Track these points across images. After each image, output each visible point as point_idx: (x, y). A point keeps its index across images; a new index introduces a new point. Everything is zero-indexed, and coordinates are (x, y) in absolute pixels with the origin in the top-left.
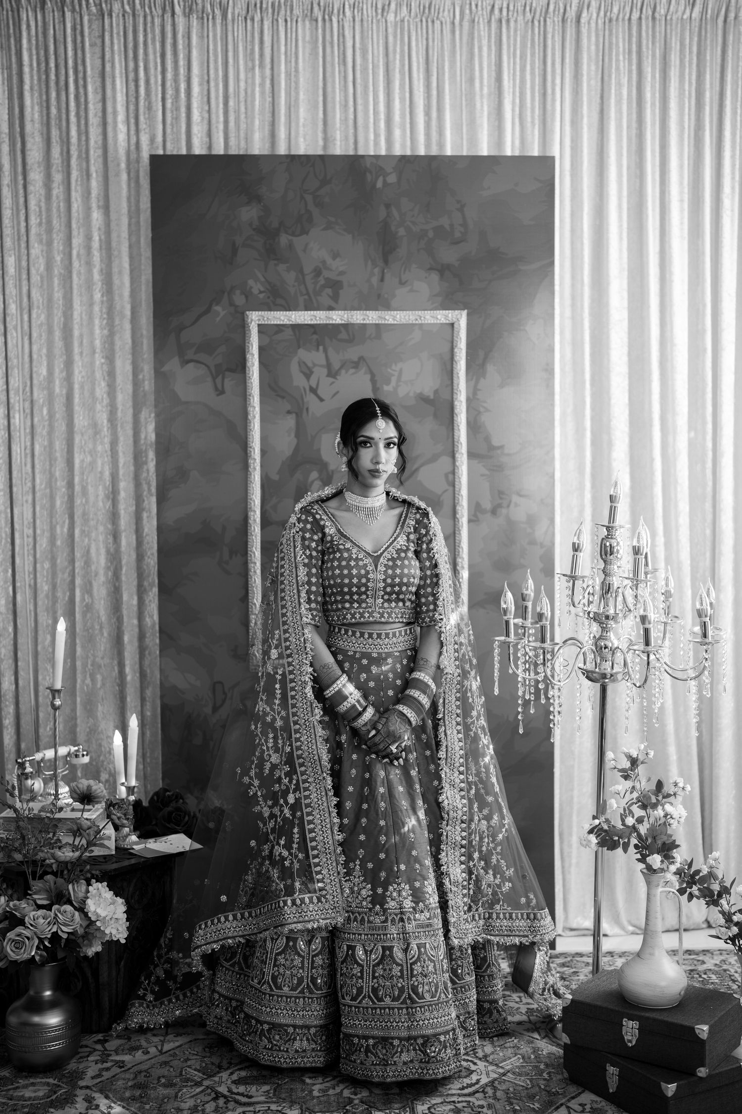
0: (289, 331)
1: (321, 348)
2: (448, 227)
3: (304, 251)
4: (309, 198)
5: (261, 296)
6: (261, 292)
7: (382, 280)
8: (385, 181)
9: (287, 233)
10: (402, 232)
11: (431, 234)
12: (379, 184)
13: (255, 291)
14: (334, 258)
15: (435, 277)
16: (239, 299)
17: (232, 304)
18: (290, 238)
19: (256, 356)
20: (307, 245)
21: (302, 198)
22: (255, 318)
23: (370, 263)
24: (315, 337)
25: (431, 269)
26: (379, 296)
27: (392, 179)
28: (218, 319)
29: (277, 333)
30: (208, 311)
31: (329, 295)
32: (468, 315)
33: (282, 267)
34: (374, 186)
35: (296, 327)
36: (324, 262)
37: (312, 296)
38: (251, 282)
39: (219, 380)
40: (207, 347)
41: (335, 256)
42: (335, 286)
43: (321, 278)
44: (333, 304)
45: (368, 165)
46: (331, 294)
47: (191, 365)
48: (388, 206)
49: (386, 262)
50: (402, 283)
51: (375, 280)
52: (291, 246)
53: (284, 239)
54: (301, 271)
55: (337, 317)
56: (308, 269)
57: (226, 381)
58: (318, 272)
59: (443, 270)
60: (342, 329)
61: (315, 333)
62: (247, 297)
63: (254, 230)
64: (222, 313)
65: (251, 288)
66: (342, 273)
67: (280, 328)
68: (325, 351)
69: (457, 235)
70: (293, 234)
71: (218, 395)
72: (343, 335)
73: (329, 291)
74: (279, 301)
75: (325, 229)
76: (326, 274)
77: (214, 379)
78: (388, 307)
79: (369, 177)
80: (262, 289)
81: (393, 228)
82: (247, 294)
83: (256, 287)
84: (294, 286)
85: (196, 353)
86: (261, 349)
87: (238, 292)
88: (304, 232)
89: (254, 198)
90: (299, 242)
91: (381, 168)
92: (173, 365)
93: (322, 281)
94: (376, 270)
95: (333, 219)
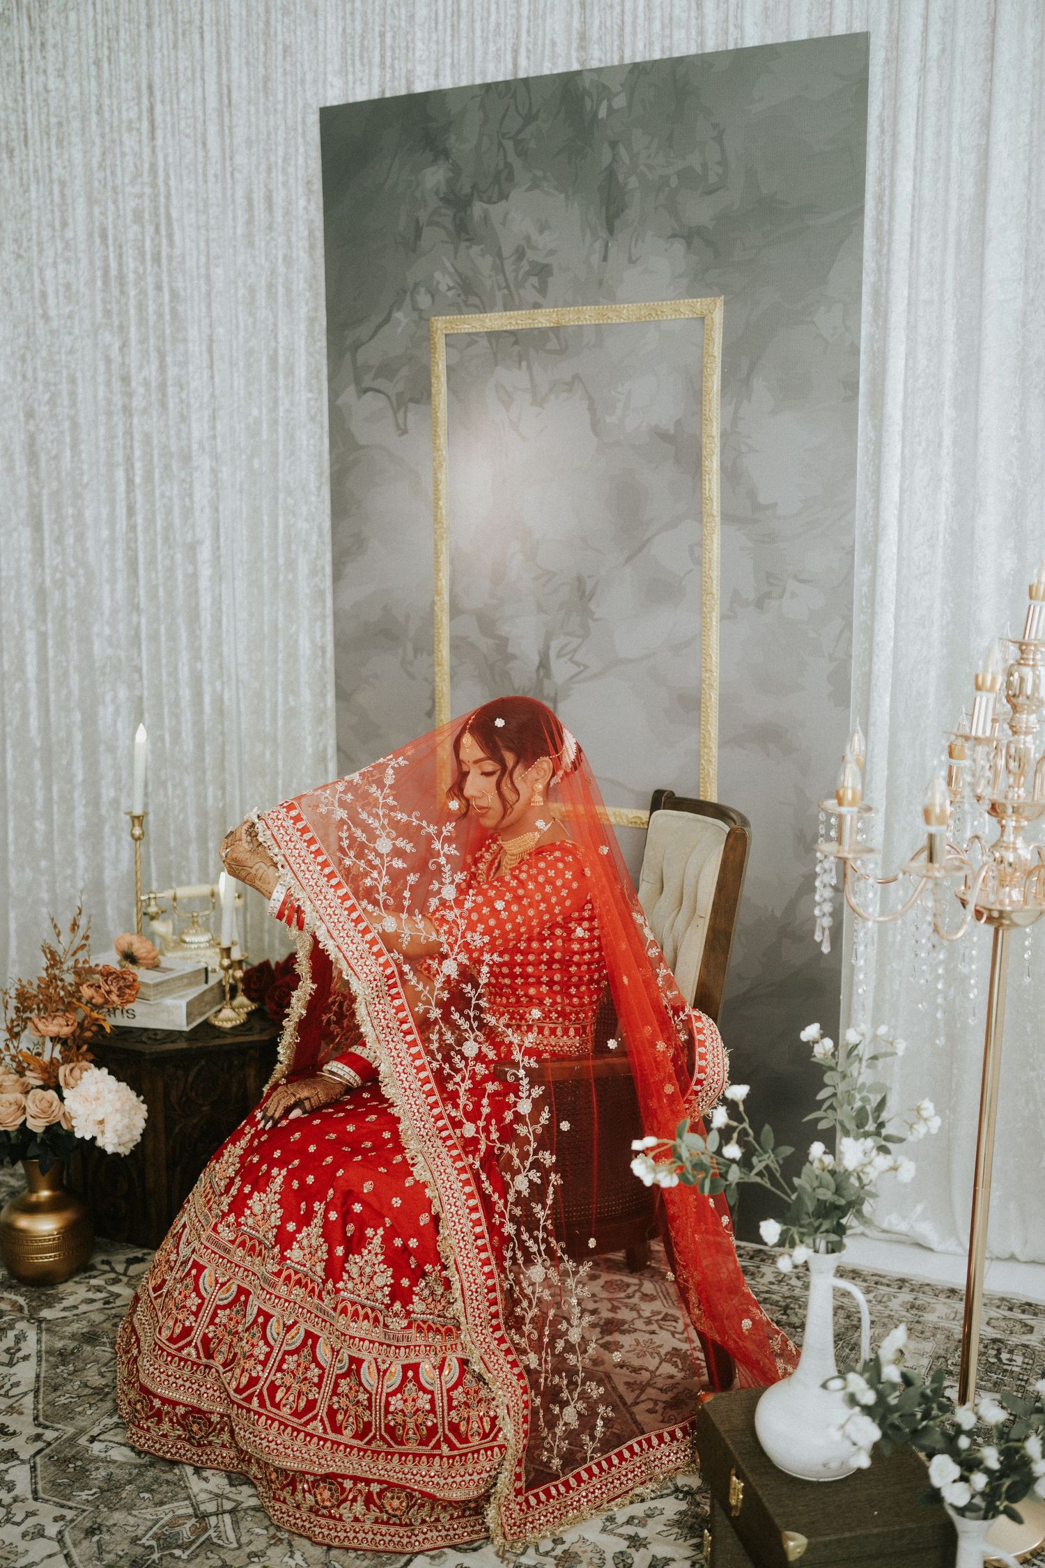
0: (484, 342)
1: (524, 364)
2: (699, 169)
3: (503, 224)
4: (509, 145)
5: (450, 294)
6: (450, 289)
7: (605, 259)
8: (610, 109)
9: (481, 200)
10: (633, 182)
11: (674, 182)
12: (602, 113)
13: (443, 287)
14: (541, 231)
15: (679, 247)
16: (424, 300)
17: (415, 308)
18: (485, 206)
19: (443, 379)
20: (507, 214)
21: (500, 145)
22: (441, 325)
23: (588, 233)
24: (517, 348)
25: (674, 236)
26: (601, 283)
27: (620, 102)
28: (400, 330)
29: (469, 345)
30: (387, 320)
31: (534, 287)
32: (725, 303)
33: (475, 249)
34: (595, 114)
35: (493, 335)
36: (528, 238)
37: (513, 289)
38: (438, 275)
39: (400, 415)
40: (387, 370)
41: (543, 227)
42: (542, 271)
43: (524, 262)
44: (540, 300)
45: (587, 85)
46: (537, 285)
47: (370, 394)
48: (613, 145)
49: (611, 230)
50: (632, 261)
51: (595, 259)
52: (486, 218)
53: (478, 208)
54: (499, 255)
55: (543, 318)
56: (507, 251)
57: (409, 415)
58: (520, 254)
59: (689, 235)
60: (551, 335)
61: (516, 343)
62: (433, 296)
63: (441, 199)
64: (404, 321)
65: (438, 283)
66: (552, 252)
67: (472, 338)
68: (529, 367)
69: (712, 178)
70: (489, 201)
71: (400, 435)
72: (553, 344)
73: (534, 280)
74: (473, 300)
75: (529, 189)
76: (530, 255)
77: (395, 413)
78: (612, 298)
79: (588, 103)
80: (452, 284)
81: (621, 178)
82: (433, 293)
83: (444, 281)
84: (490, 276)
85: (375, 378)
86: (449, 369)
87: (422, 290)
88: (504, 196)
89: (442, 153)
90: (496, 211)
91: (605, 87)
92: (349, 395)
93: (525, 266)
94: (598, 245)
95: (539, 173)
